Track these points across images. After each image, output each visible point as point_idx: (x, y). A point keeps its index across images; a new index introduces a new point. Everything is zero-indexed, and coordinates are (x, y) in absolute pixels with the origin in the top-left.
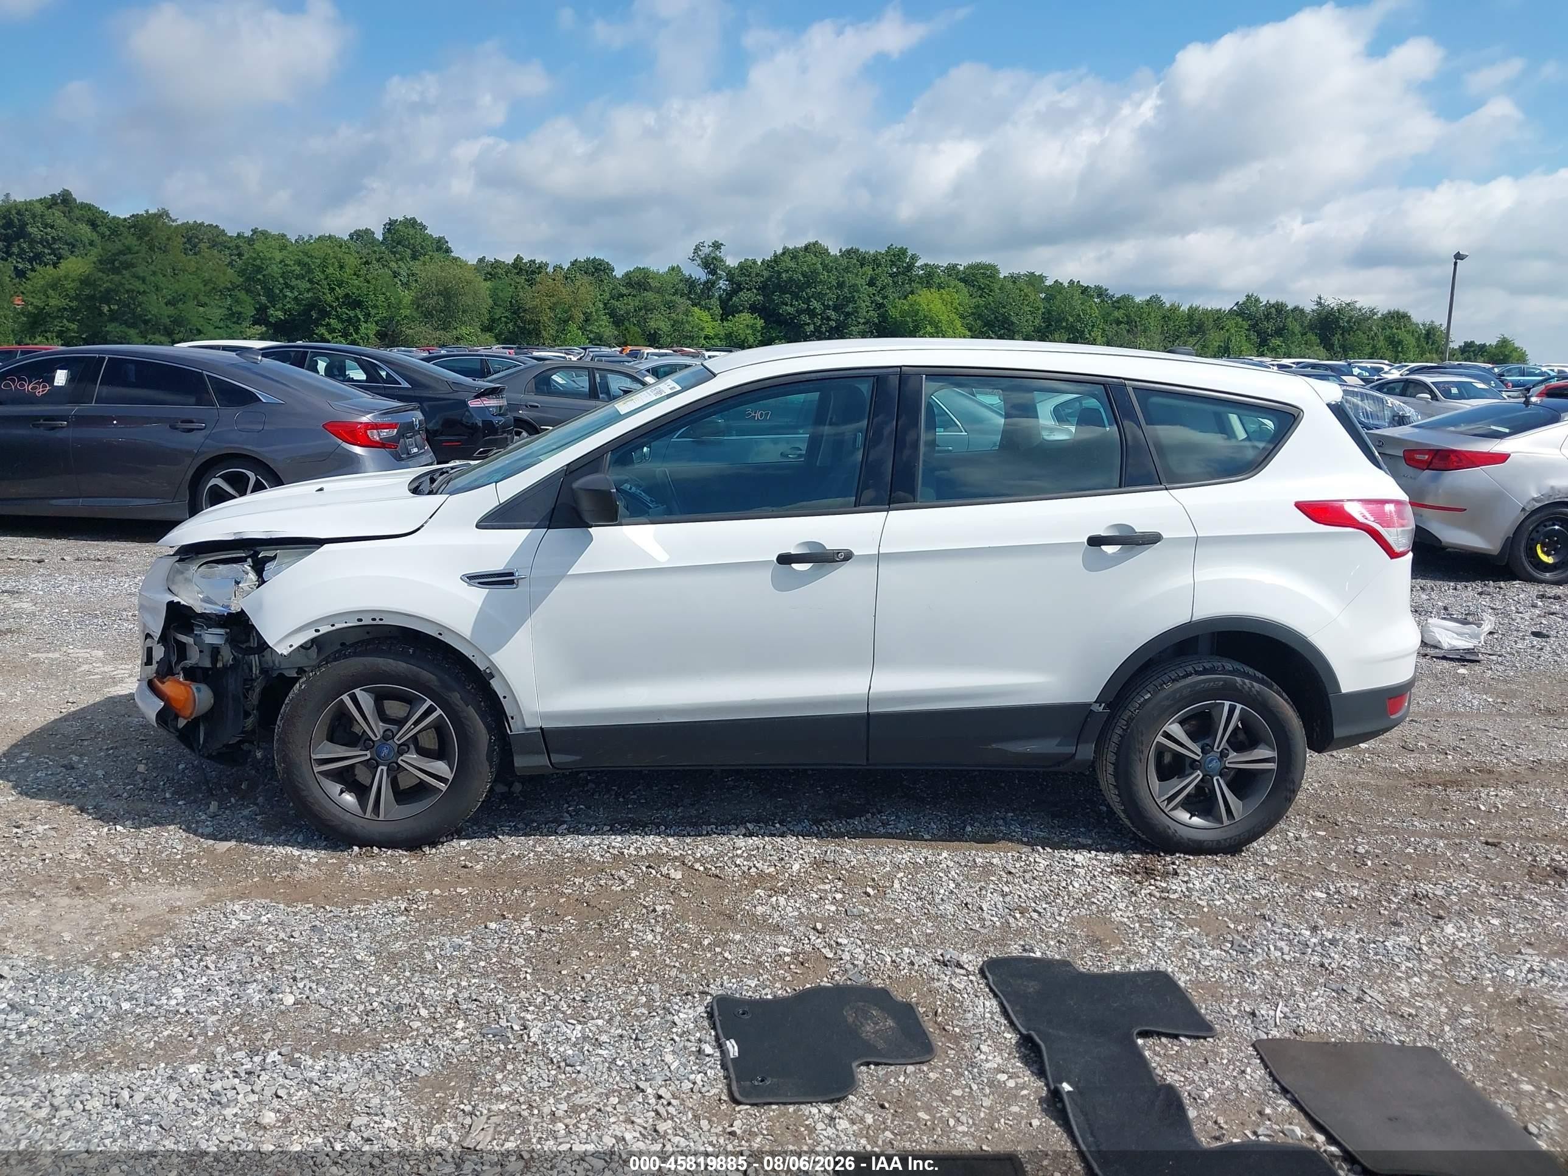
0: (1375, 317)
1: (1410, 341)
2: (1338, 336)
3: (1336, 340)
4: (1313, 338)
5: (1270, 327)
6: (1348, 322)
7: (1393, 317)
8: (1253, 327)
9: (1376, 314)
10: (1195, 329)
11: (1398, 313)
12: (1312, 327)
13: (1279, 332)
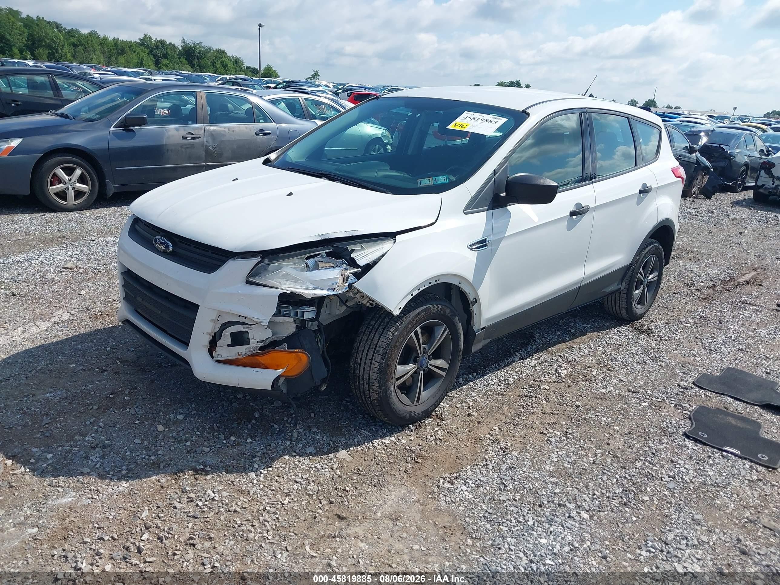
0: (212, 51)
1: (231, 65)
2: (196, 60)
3: (195, 62)
4: (184, 60)
5: (159, 52)
6: (200, 53)
7: (218, 52)
8: (151, 52)
9: (211, 50)
10: (120, 51)
11: (220, 50)
12: (181, 54)
13: (165, 56)
